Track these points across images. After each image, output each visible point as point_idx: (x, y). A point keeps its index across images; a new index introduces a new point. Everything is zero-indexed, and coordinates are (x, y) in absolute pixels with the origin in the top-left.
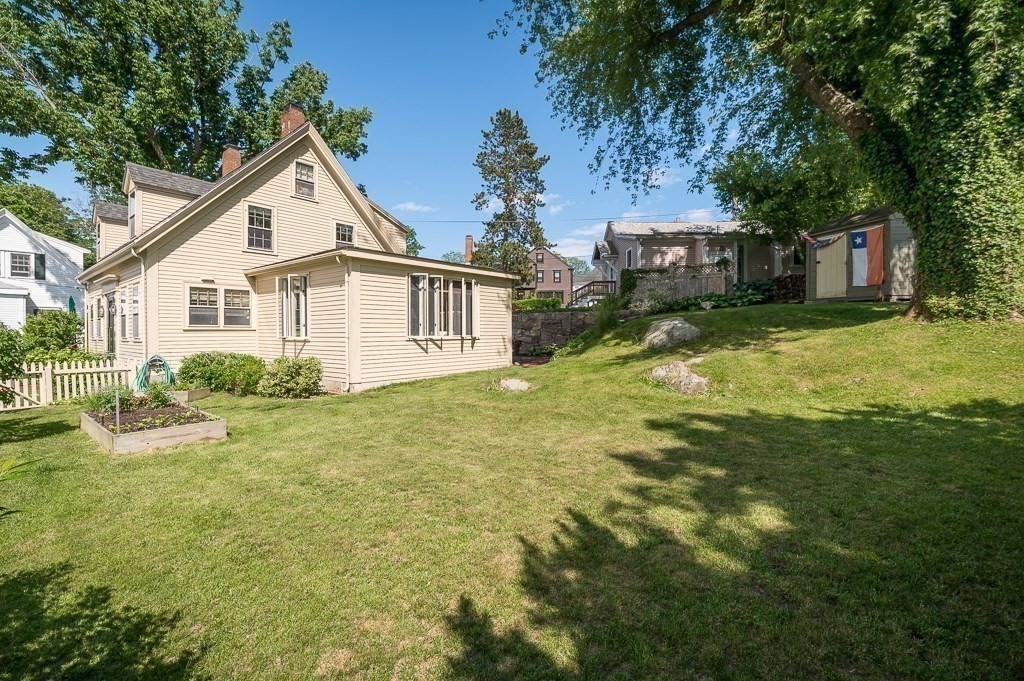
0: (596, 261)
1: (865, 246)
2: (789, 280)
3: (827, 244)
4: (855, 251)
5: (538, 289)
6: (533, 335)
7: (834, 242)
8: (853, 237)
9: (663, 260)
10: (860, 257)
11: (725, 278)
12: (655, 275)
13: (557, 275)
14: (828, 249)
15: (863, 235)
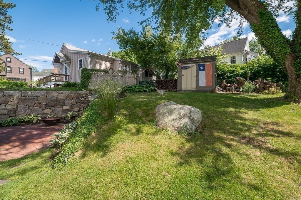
0: (55, 63)
1: (205, 70)
2: (163, 81)
3: (188, 67)
4: (200, 72)
5: (8, 76)
6: (10, 108)
7: (191, 67)
8: (200, 66)
9: (101, 67)
10: (202, 74)
11: (136, 78)
12: (103, 73)
13: (21, 70)
14: (188, 70)
15: (204, 66)
